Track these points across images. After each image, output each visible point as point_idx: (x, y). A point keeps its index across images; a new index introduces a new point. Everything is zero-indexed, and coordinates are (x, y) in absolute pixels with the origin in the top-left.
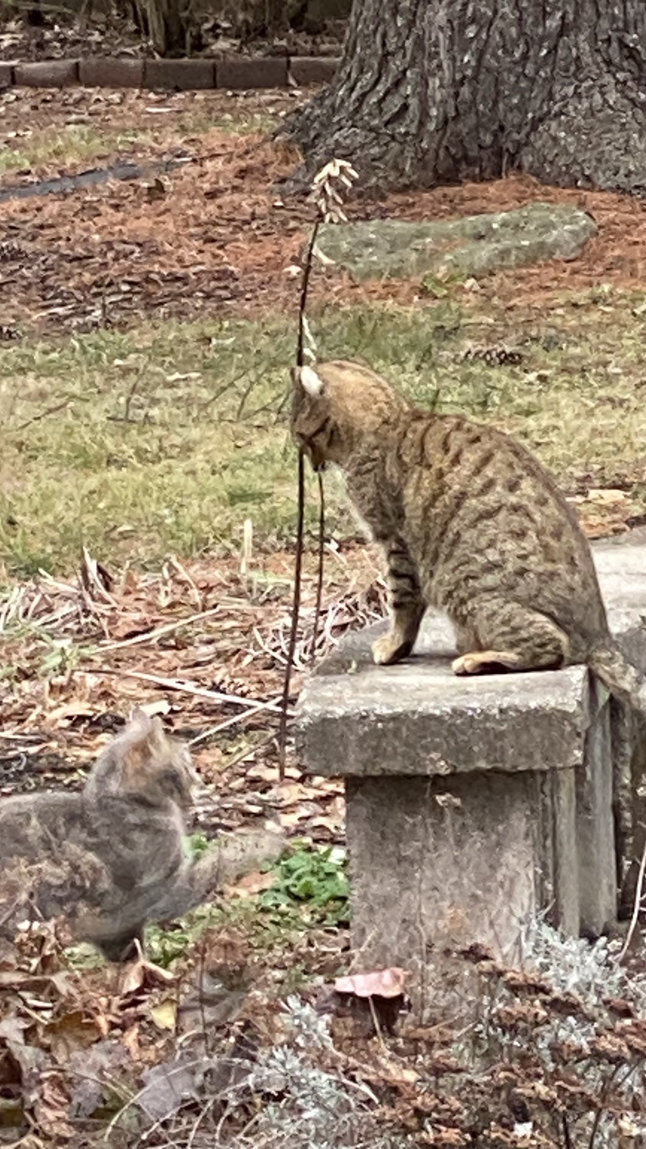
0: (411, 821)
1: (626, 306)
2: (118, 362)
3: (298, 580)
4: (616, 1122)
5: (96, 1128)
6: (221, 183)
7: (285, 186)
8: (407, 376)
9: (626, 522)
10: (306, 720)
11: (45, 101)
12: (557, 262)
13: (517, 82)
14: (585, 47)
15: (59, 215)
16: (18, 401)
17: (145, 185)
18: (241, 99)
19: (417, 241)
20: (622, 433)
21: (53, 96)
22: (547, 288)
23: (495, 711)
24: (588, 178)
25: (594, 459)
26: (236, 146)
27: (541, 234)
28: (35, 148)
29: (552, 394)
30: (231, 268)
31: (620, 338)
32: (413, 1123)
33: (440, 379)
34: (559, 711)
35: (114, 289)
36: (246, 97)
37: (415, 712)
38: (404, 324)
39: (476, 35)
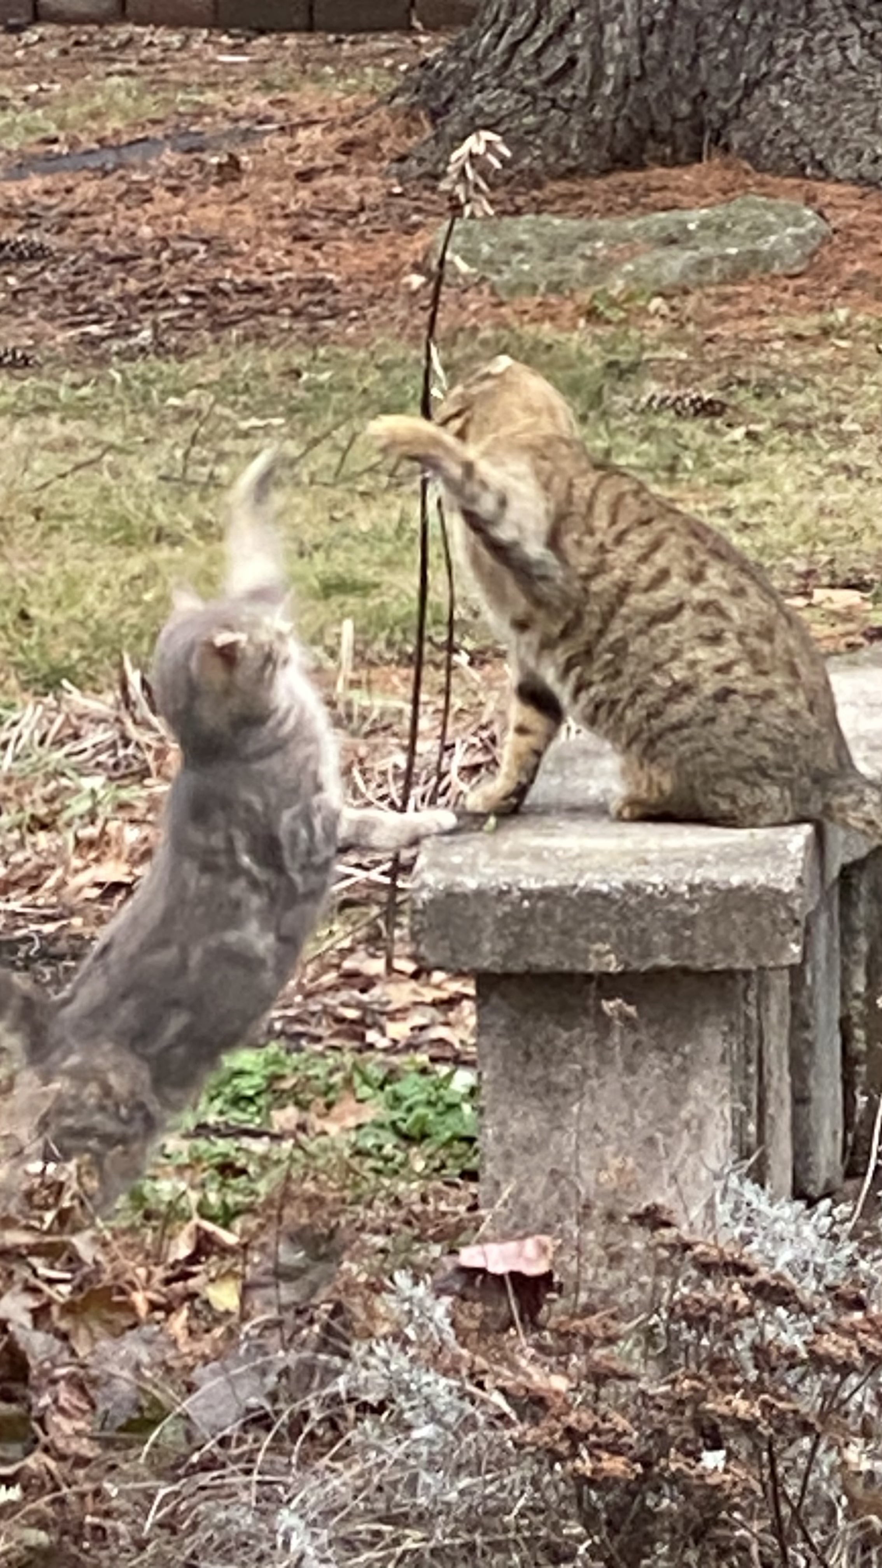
0: (565, 1035)
1: (868, 340)
2: (173, 401)
3: (416, 702)
4: (839, 1453)
5: (129, 1446)
6: (319, 160)
7: (404, 166)
9: (864, 634)
10: (425, 895)
11: (77, 43)
12: (775, 277)
13: (726, 31)
15: (96, 199)
16: (37, 452)
17: (215, 160)
18: (346, 46)
19: (584, 245)
20: (862, 514)
21: (91, 36)
22: (762, 314)
23: (684, 888)
24: (820, 165)
25: (820, 547)
26: (340, 110)
27: (754, 239)
28: (65, 107)
29: (765, 458)
30: (330, 276)
31: (861, 383)
32: (563, 1447)
33: (611, 434)
34: (772, 890)
35: (170, 301)
36: (353, 43)
37: (574, 887)
38: (567, 355)
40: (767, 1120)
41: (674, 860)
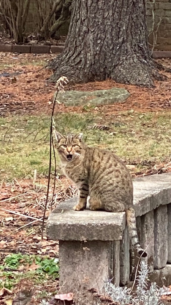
0: (76, 253)
1: (137, 116)
2: (2, 125)
3: (48, 186)
6: (31, 79)
7: (48, 80)
9: (135, 174)
10: (49, 225)
12: (119, 103)
13: (111, 55)
14: (129, 46)
17: (11, 79)
18: (37, 56)
19: (82, 96)
20: (135, 150)
22: (117, 110)
23: (100, 224)
24: (128, 82)
25: (127, 156)
26: (36, 69)
27: (115, 96)
29: (117, 139)
30: (33, 102)
31: (135, 124)
33: (87, 133)
34: (116, 225)
35: (2, 106)
36: (39, 56)
37: (78, 224)
38: (79, 118)
39: (100, 42)
40: (115, 269)
41: (98, 219)
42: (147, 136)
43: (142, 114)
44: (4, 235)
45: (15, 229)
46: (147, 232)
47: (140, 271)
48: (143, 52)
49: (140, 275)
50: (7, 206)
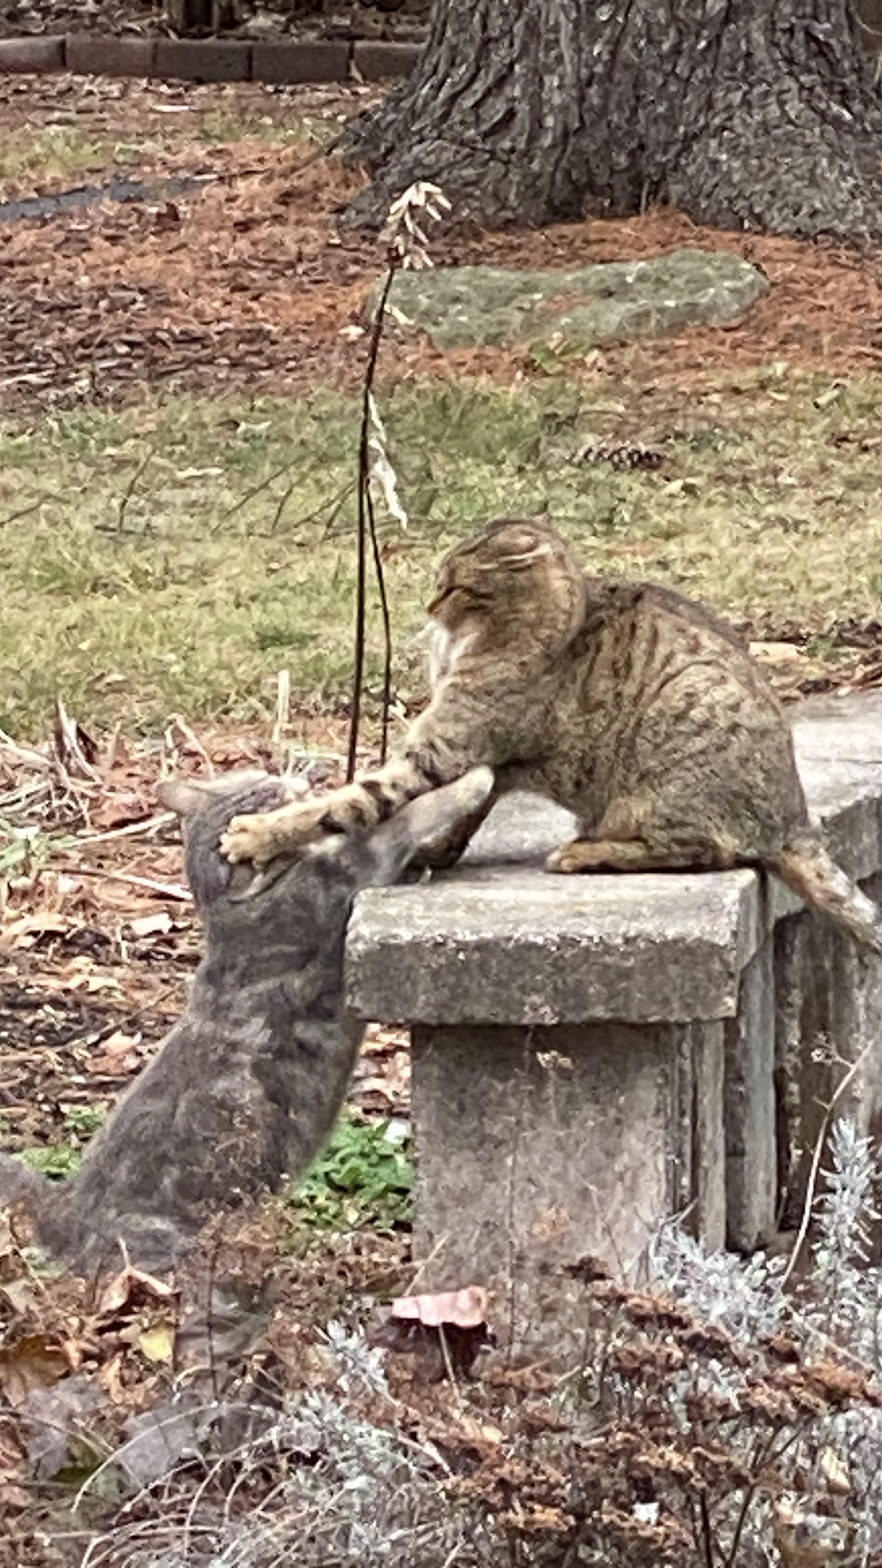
0: (500, 1087)
1: (805, 393)
2: (110, 450)
3: (352, 755)
4: (772, 1506)
5: (61, 1495)
6: (257, 211)
7: (344, 217)
8: (504, 481)
9: (800, 688)
10: (360, 946)
11: (17, 92)
12: (713, 330)
13: (665, 84)
14: (759, 37)
15: (35, 248)
17: (154, 210)
18: (284, 96)
19: (522, 297)
20: (798, 567)
21: (30, 84)
22: (698, 367)
23: (619, 941)
24: (758, 218)
25: (757, 601)
26: (279, 160)
27: (691, 293)
29: (702, 511)
30: (268, 327)
31: (797, 436)
32: (496, 1499)
33: (549, 485)
34: (707, 943)
35: (107, 350)
36: (292, 93)
37: (509, 939)
38: (503, 409)
39: (612, 17)
40: (701, 1173)
41: (610, 913)
42: (858, 496)
43: (826, 385)
44: (124, 1008)
45: (180, 975)
46: (862, 981)
47: (833, 1169)
48: (833, 65)
49: (833, 1191)
50: (137, 859)
